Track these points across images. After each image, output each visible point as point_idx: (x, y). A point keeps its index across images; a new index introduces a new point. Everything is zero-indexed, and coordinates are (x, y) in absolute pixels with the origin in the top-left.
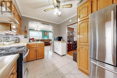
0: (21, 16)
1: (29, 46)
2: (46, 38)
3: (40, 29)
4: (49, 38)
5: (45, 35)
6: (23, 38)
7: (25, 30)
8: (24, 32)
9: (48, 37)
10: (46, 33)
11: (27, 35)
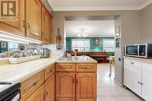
0: (53, 12)
1: (60, 67)
2: (97, 50)
3: (87, 34)
4: (104, 49)
5: (95, 45)
6: (55, 49)
7: (58, 36)
8: (57, 38)
9: (101, 48)
10: (97, 40)
11: (61, 45)
